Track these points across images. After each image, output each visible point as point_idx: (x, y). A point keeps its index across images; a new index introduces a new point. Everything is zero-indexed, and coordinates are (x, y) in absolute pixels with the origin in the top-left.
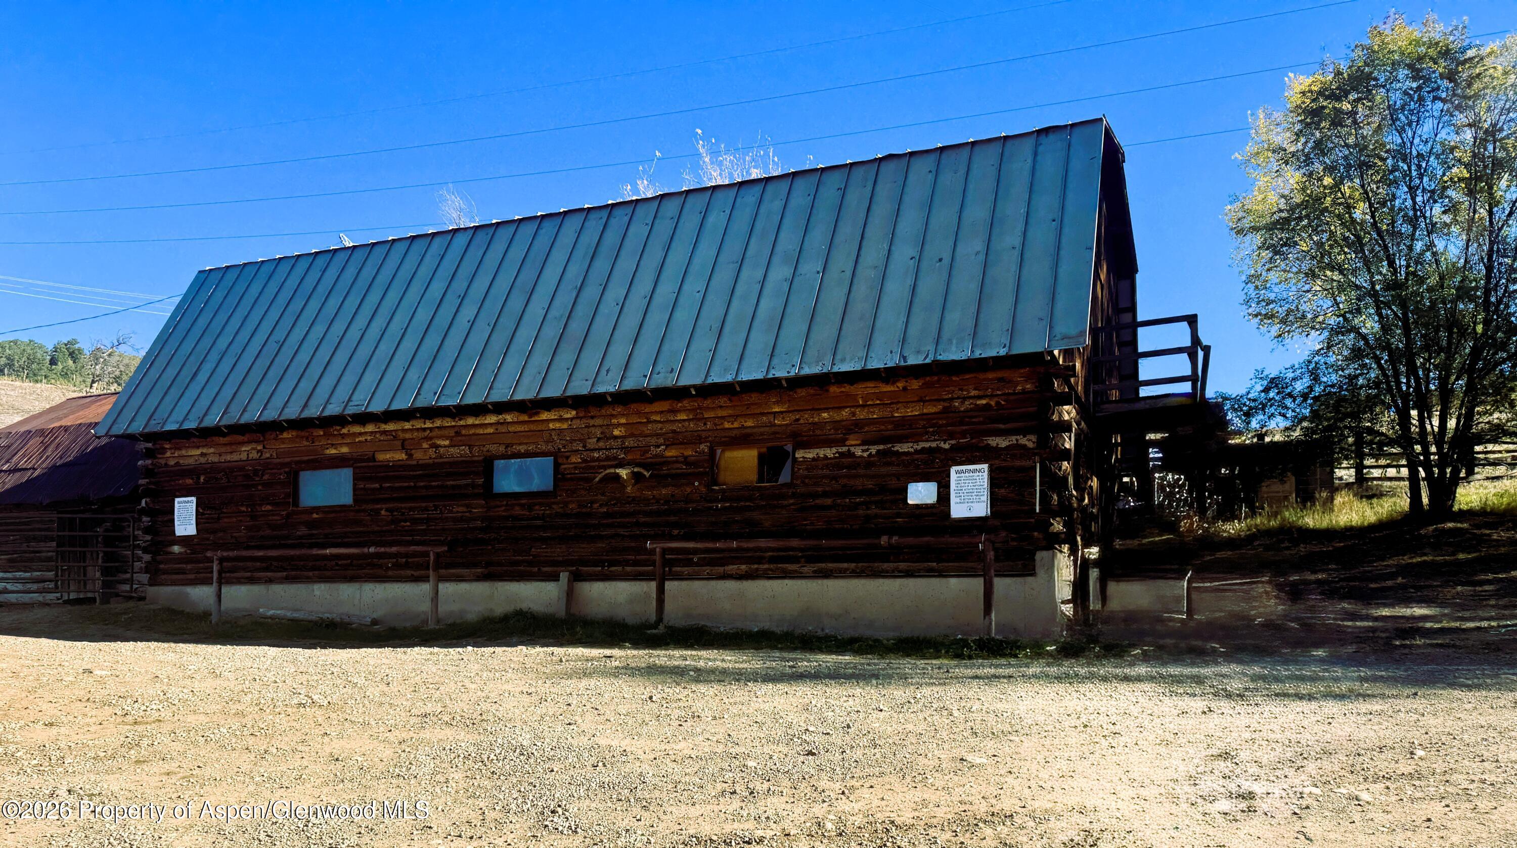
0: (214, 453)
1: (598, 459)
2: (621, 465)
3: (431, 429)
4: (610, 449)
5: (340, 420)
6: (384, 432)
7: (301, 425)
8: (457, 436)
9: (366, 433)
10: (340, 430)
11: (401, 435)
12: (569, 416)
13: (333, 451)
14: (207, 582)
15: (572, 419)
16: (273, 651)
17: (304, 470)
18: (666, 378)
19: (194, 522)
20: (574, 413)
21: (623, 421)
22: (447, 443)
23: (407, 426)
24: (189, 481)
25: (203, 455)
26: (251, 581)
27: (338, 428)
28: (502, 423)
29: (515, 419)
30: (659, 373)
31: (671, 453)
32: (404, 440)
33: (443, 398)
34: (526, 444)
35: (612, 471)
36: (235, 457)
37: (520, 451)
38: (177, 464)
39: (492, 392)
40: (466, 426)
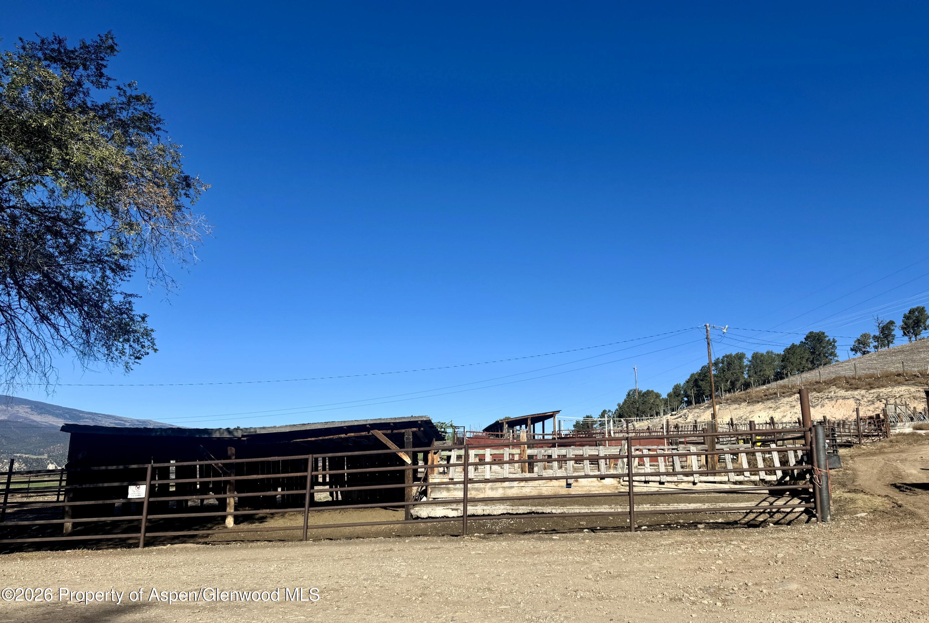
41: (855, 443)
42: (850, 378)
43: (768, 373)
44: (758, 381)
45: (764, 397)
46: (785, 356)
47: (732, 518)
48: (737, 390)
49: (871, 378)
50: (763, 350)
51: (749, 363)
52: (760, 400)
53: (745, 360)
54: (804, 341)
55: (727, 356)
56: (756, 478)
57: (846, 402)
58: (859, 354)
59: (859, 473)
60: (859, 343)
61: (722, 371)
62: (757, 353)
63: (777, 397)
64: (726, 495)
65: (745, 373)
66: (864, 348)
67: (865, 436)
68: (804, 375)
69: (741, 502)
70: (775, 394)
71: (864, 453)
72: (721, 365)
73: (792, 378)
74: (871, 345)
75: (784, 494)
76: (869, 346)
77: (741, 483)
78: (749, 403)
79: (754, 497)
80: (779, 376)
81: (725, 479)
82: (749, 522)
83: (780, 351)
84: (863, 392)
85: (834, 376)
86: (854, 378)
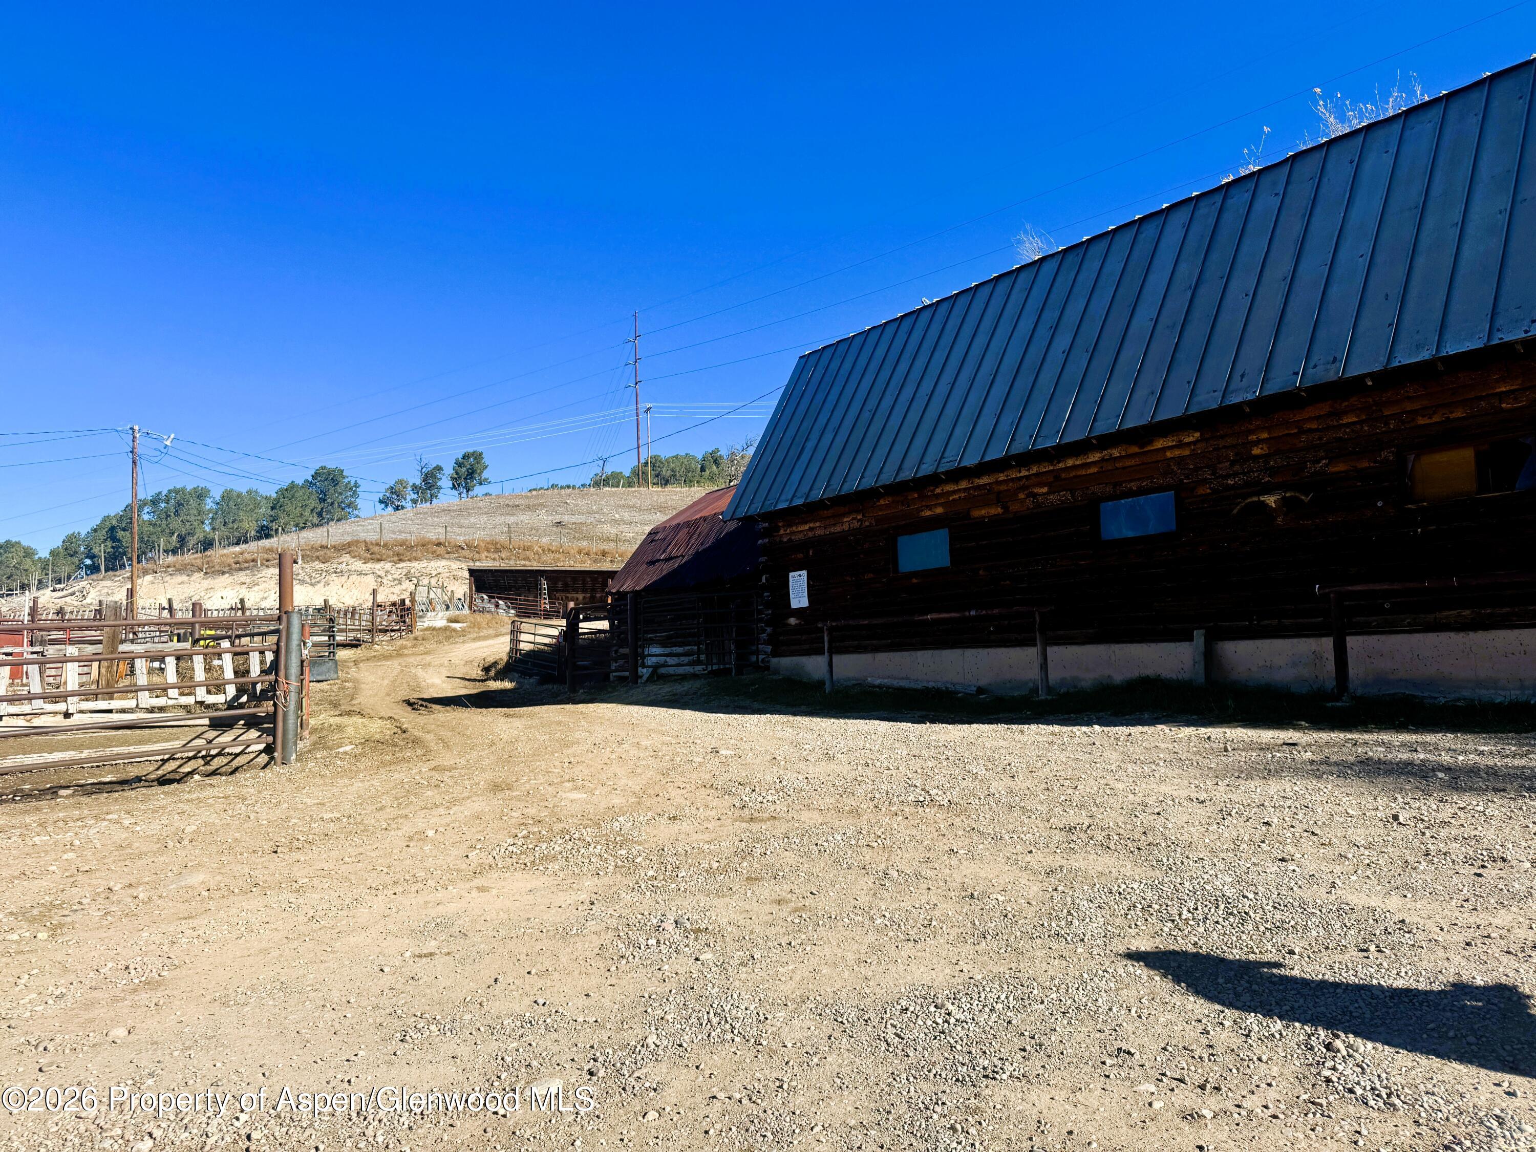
0: (820, 527)
1: (1233, 487)
2: (1268, 491)
3: (1027, 477)
4: (1249, 472)
5: (934, 479)
6: (979, 487)
7: (898, 489)
8: (1056, 481)
9: (959, 490)
10: (934, 490)
11: (996, 488)
12: (1191, 439)
13: (928, 513)
14: (820, 652)
15: (1195, 443)
16: (882, 726)
17: (902, 535)
18: (1327, 370)
19: (806, 594)
20: (1197, 435)
21: (1265, 435)
22: (1045, 490)
23: (1002, 477)
24: (800, 556)
25: (811, 529)
26: (858, 650)
27: (932, 488)
28: (1107, 460)
29: (1124, 453)
30: (1315, 366)
31: (1340, 467)
32: (1000, 492)
33: (1039, 440)
34: (1139, 479)
35: (1255, 499)
36: (838, 529)
37: (1131, 488)
38: (790, 540)
39: (1096, 424)
40: (1067, 469)
41: (366, 642)
42: (372, 543)
43: (246, 525)
44: (228, 538)
45: (234, 566)
46: (278, 500)
47: (133, 772)
48: (189, 551)
49: (401, 545)
50: (241, 487)
51: (214, 507)
52: (226, 569)
53: (208, 501)
54: (310, 479)
55: (177, 491)
56: (190, 700)
57: (363, 580)
58: (390, 509)
59: (362, 686)
60: (392, 493)
61: (164, 516)
62: (231, 491)
63: (256, 566)
64: (129, 732)
65: (207, 522)
66: (399, 500)
67: (381, 631)
68: (305, 534)
69: (156, 742)
70: (253, 561)
71: (375, 657)
72: (163, 505)
73: (284, 538)
74: (408, 498)
75: (236, 724)
76: (405, 499)
77: (161, 709)
78: (206, 573)
79: (181, 733)
80: (264, 533)
81: (132, 704)
82: (164, 775)
83: (270, 491)
84: (388, 566)
85: (349, 539)
86: (378, 544)
